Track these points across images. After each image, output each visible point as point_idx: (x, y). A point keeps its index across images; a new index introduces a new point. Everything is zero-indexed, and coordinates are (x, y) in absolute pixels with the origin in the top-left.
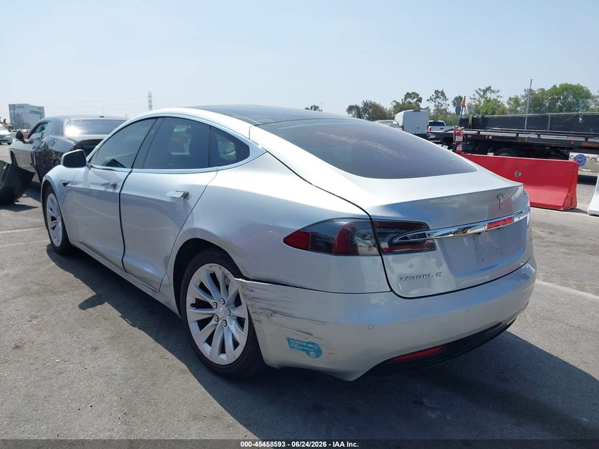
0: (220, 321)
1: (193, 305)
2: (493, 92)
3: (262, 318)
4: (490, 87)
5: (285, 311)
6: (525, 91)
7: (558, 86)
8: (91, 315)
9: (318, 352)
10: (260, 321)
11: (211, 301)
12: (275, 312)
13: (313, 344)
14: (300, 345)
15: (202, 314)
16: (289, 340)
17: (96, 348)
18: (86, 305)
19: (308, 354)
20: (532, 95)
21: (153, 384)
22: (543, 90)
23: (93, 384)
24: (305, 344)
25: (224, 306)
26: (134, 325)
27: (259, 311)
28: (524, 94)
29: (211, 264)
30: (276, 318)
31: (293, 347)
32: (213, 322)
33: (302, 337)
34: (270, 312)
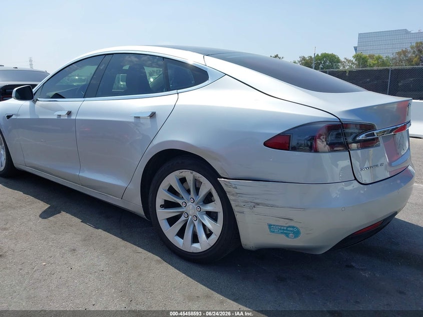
0: (190, 217)
1: (162, 206)
2: (280, 58)
3: (246, 210)
4: (277, 55)
5: (267, 202)
6: (300, 57)
7: (320, 55)
8: (56, 223)
9: (297, 233)
10: (243, 213)
11: (180, 201)
12: (258, 204)
13: (293, 227)
14: (280, 229)
15: (171, 213)
16: (270, 226)
17: (74, 250)
18: (45, 215)
19: (287, 236)
20: (304, 60)
21: (140, 275)
22: (311, 57)
23: (87, 281)
24: (285, 228)
25: (194, 204)
26: (98, 228)
27: (242, 204)
28: (299, 59)
29: (181, 171)
30: (259, 209)
31: (273, 232)
32: (183, 218)
33: (282, 223)
34: (253, 204)
